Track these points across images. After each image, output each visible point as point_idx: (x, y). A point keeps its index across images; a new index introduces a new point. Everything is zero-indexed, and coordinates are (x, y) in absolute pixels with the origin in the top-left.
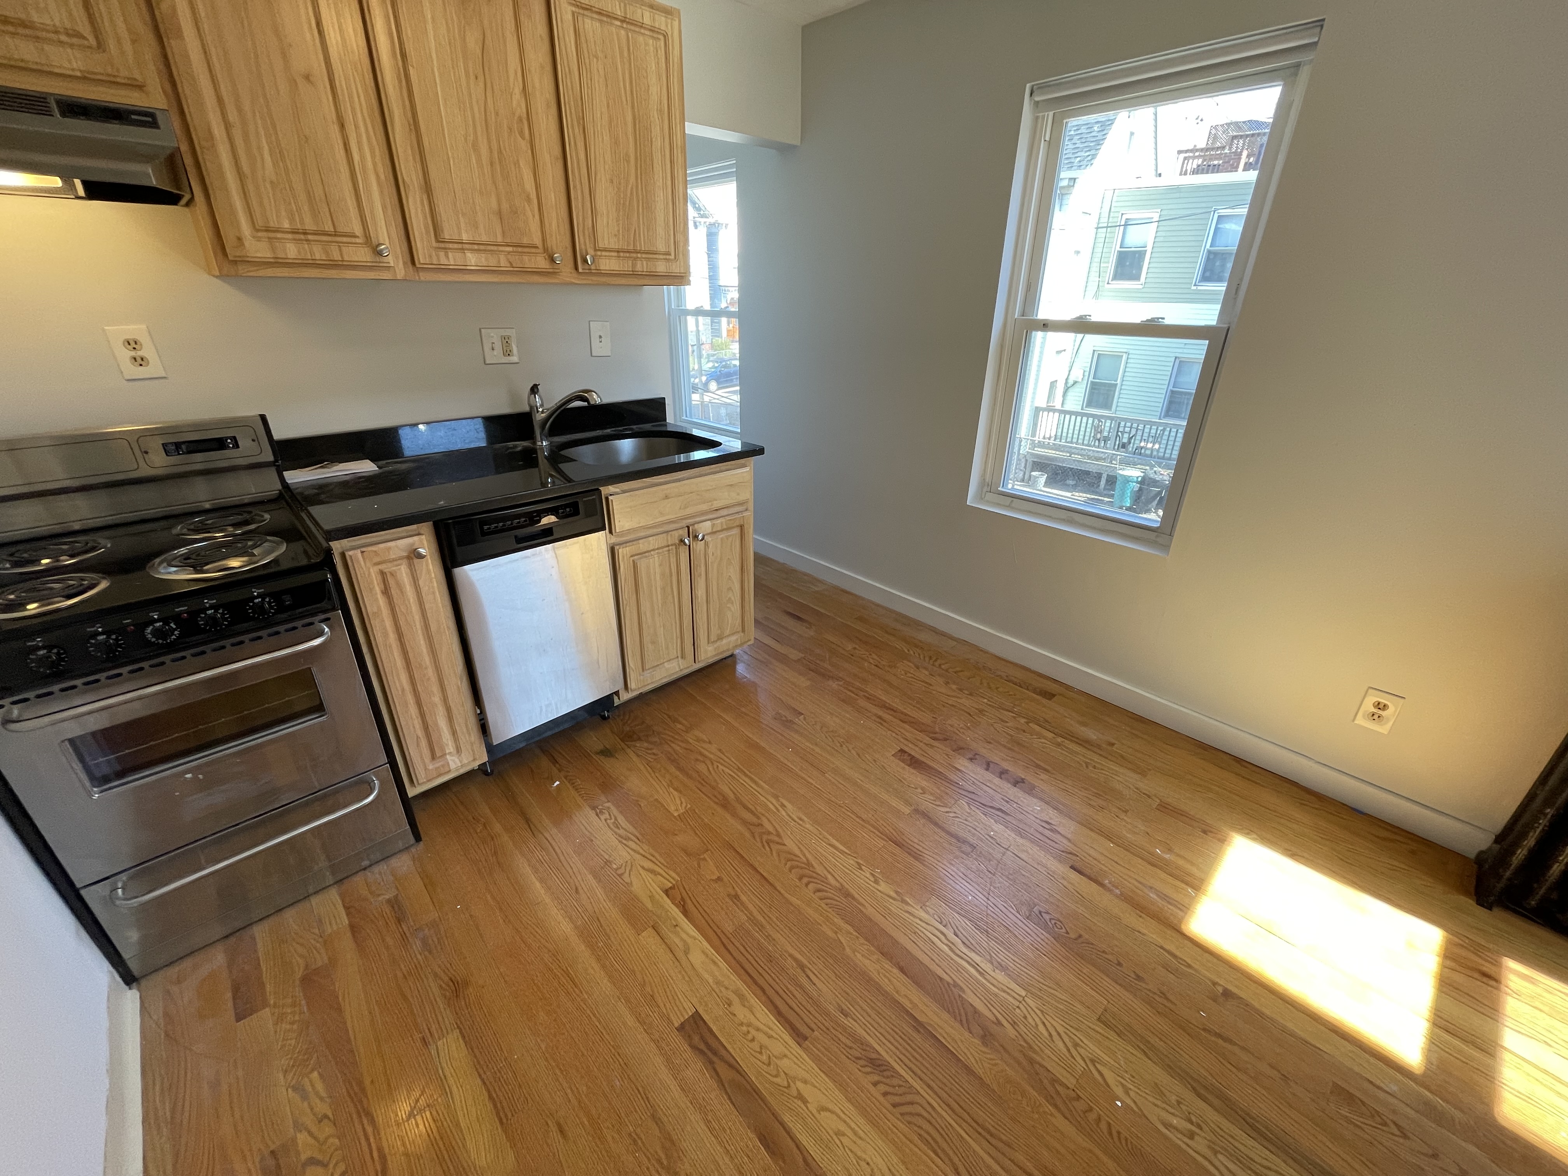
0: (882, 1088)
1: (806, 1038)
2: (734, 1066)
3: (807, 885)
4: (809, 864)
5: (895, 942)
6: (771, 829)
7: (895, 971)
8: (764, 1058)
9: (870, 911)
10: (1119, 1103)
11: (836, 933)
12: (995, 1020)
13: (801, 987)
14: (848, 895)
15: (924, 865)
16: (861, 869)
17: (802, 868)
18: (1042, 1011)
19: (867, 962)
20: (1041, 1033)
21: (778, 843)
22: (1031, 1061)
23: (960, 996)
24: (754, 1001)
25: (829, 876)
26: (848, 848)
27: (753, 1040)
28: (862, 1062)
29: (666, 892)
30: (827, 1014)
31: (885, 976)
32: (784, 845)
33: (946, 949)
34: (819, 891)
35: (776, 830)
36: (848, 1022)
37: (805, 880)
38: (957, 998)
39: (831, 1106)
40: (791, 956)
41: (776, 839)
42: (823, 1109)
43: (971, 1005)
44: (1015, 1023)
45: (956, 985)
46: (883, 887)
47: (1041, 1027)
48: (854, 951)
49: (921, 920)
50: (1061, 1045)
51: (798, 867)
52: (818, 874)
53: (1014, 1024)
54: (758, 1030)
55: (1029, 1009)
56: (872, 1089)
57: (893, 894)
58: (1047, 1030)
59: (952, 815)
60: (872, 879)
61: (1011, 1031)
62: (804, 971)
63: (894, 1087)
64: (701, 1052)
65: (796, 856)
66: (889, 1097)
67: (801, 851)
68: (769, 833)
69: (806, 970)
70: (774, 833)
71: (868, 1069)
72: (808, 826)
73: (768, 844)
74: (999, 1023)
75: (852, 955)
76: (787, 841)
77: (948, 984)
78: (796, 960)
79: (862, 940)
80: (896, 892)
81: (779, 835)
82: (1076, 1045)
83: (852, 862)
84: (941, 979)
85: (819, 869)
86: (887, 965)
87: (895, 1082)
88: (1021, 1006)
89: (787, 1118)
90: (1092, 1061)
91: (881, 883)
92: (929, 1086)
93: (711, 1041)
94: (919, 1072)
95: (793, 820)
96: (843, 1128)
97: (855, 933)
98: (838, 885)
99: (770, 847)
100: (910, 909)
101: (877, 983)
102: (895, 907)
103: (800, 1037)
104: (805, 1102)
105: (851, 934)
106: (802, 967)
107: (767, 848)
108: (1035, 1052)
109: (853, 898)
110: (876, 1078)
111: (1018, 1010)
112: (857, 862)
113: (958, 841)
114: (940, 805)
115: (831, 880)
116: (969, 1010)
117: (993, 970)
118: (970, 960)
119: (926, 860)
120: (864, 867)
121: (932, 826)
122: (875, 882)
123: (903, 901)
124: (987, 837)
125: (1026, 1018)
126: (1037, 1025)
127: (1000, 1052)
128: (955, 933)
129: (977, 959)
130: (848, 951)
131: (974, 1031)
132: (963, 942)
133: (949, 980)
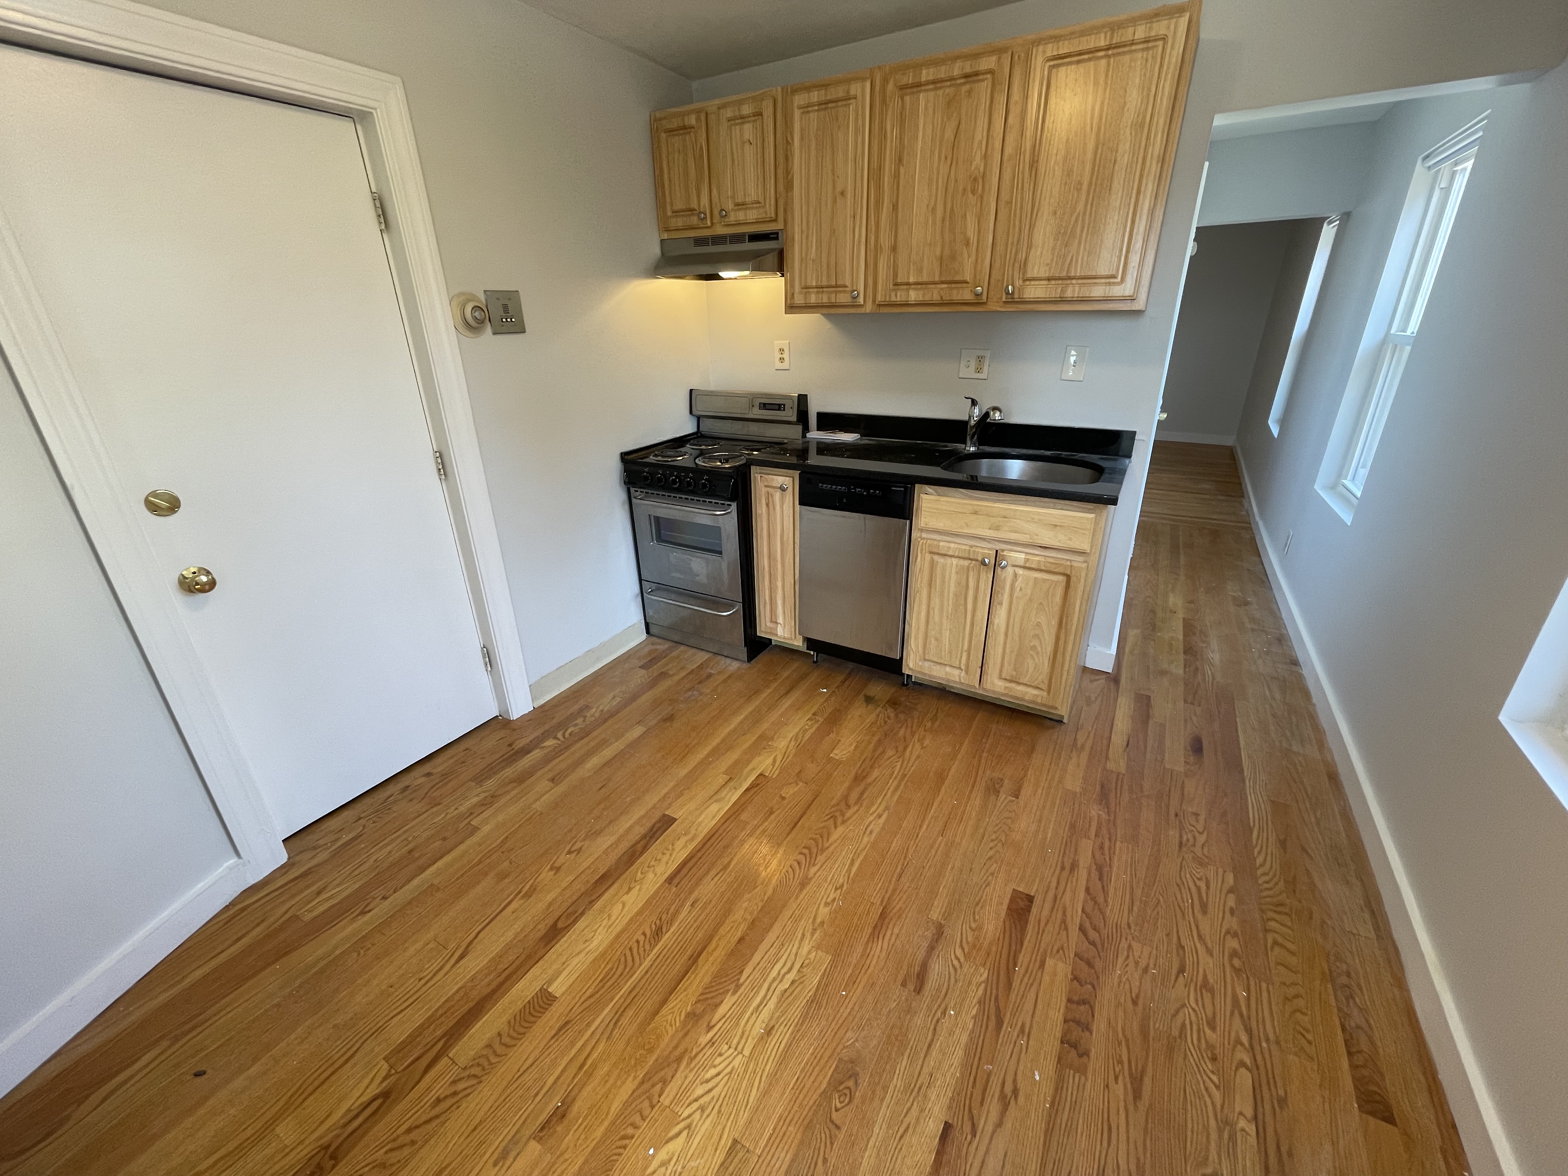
0: (642, 938)
1: (670, 884)
2: (645, 849)
3: (801, 853)
4: (824, 850)
5: (767, 930)
6: (848, 815)
7: (740, 934)
8: (653, 863)
9: (793, 904)
10: (651, 1152)
11: (762, 884)
12: (712, 1024)
13: (707, 872)
14: (803, 885)
15: (867, 943)
16: (836, 889)
17: (817, 846)
18: (731, 1073)
19: (741, 911)
20: (707, 1071)
21: (836, 823)
22: (679, 1060)
23: (728, 991)
24: (691, 847)
25: (817, 868)
26: (856, 875)
27: (664, 854)
28: (658, 922)
29: (761, 775)
30: (691, 893)
31: (732, 927)
32: (836, 828)
33: (774, 973)
34: (799, 863)
35: (849, 819)
36: (687, 907)
37: (806, 851)
38: (727, 988)
39: (626, 908)
40: (732, 859)
41: (840, 821)
42: (624, 905)
43: (722, 1002)
44: (713, 1044)
45: (738, 987)
46: (824, 911)
47: (713, 1072)
48: (750, 900)
49: (798, 948)
50: (700, 1091)
51: (817, 843)
52: (816, 858)
53: (712, 1042)
54: (671, 855)
55: (730, 1059)
56: (640, 932)
57: (819, 920)
58: (712, 1078)
59: (956, 962)
60: (829, 900)
61: (704, 1039)
62: (721, 870)
63: (644, 947)
64: (651, 830)
65: (828, 838)
66: (636, 944)
67: (836, 841)
68: (843, 815)
69: (723, 872)
70: (846, 818)
71: (654, 927)
72: (866, 839)
73: (832, 817)
74: (710, 1028)
75: (743, 901)
76: (840, 829)
77: (739, 979)
78: (729, 863)
79: (760, 904)
80: (822, 923)
81: (845, 822)
82: (702, 1109)
83: (841, 881)
84: (741, 972)
85: (821, 858)
86: (743, 927)
87: (647, 947)
88: (731, 1050)
89: (616, 886)
90: (689, 1127)
91: (827, 910)
92: (647, 972)
93: (659, 832)
94: (656, 964)
95: (867, 827)
96: (613, 918)
97: (766, 897)
98: (811, 875)
100: (808, 935)
101: (724, 922)
102: (805, 924)
103: (670, 880)
104: (627, 893)
105: (765, 895)
106: (725, 868)
107: (828, 818)
108: (688, 1064)
109: (801, 890)
110: (648, 933)
111: (726, 1047)
112: (843, 885)
113: (918, 975)
114: (963, 949)
115: (813, 870)
116: (717, 1000)
117: (763, 1022)
118: (768, 997)
119: (875, 945)
120: (839, 891)
121: (925, 944)
122: (827, 904)
123: (815, 930)
124: (943, 1006)
125: (720, 1055)
126: (715, 1067)
127: (682, 1029)
128: (793, 982)
129: (772, 1005)
130: (747, 896)
131: (698, 1005)
132: (786, 991)
133: (741, 981)
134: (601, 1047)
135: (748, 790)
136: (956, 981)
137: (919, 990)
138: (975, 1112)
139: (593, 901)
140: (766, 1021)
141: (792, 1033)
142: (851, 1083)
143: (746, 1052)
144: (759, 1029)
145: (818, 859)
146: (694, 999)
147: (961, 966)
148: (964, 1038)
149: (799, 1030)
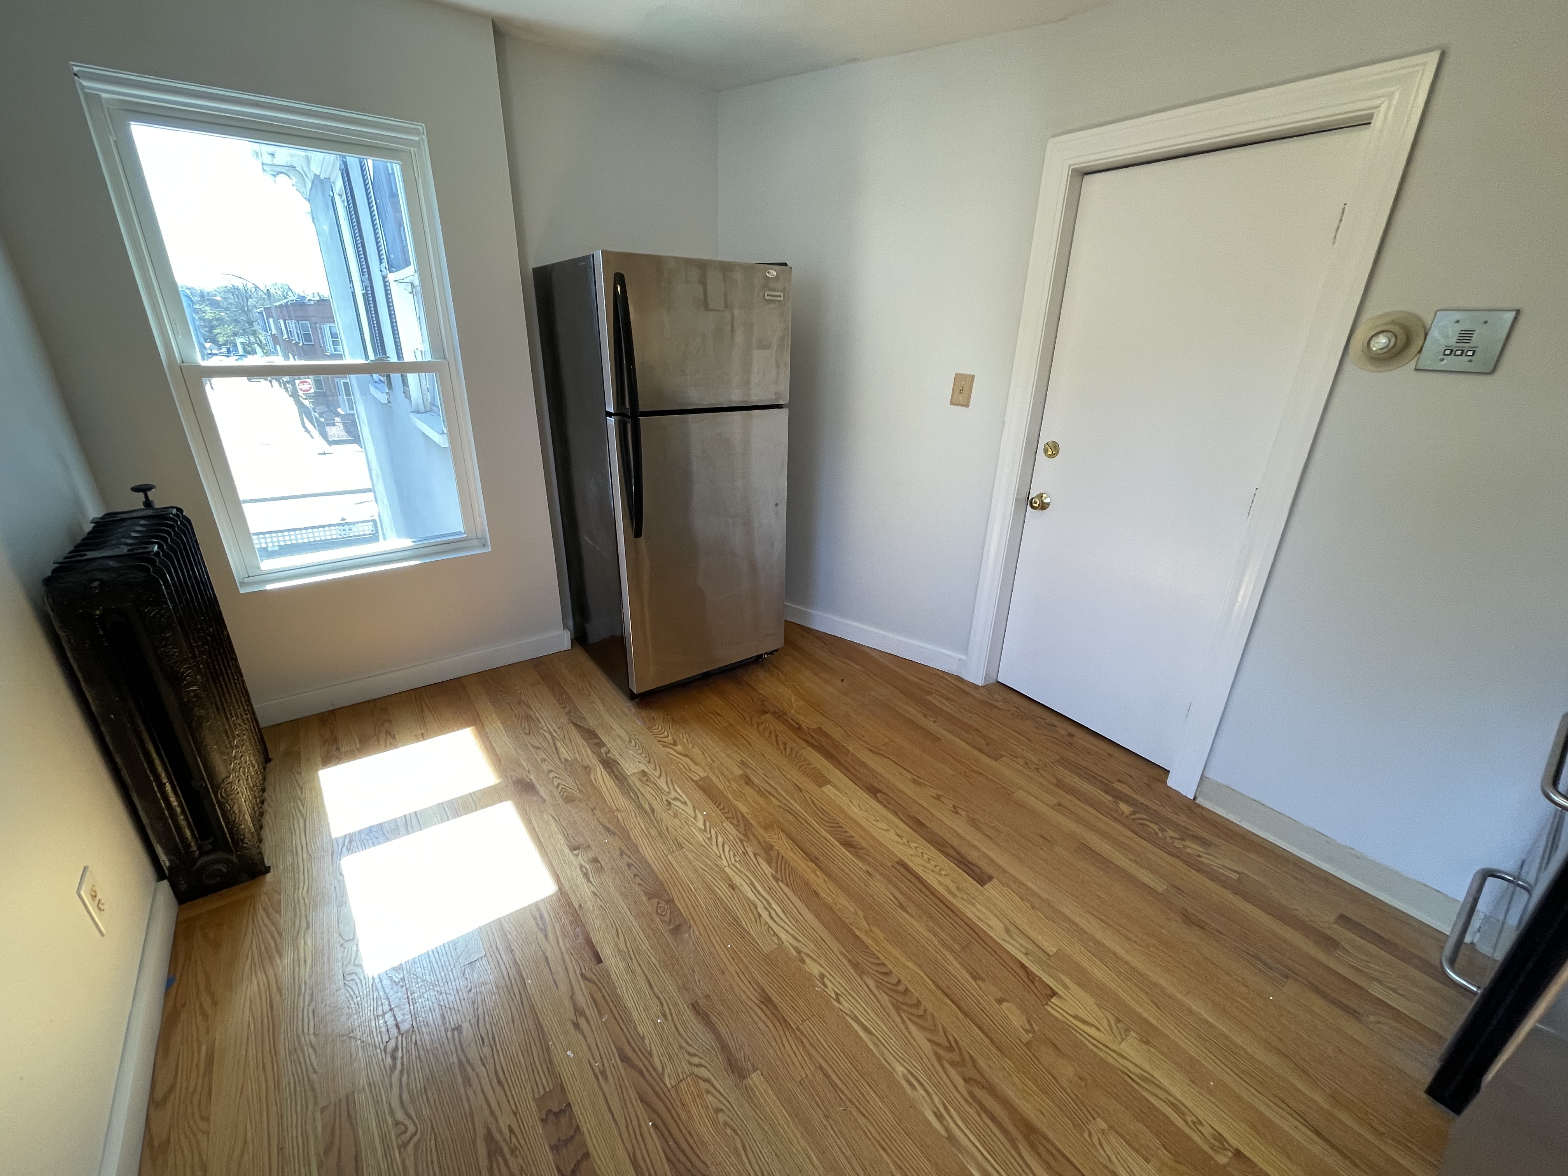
0: (848, 834)
1: (898, 863)
2: (947, 855)
3: (899, 982)
4: (898, 1009)
6: (952, 1071)
7: (822, 894)
8: (926, 856)
9: (835, 946)
10: (705, 813)
11: (871, 930)
12: (758, 857)
13: (902, 893)
14: (856, 966)
16: (837, 994)
17: (906, 1004)
18: (720, 857)
19: (846, 904)
20: (729, 846)
21: (939, 1045)
22: (746, 835)
23: (777, 872)
24: (939, 888)
25: (874, 989)
27: (936, 866)
28: (859, 847)
29: (1054, 994)
30: (881, 874)
31: (832, 892)
32: (929, 1040)
33: (774, 905)
34: (886, 974)
35: (943, 1067)
36: (866, 867)
37: (901, 988)
38: (779, 873)
39: (881, 831)
41: (942, 1053)
42: (887, 830)
43: (770, 867)
44: (744, 854)
45: (777, 880)
46: (814, 968)
47: (727, 849)
48: (856, 913)
49: (788, 932)
50: (720, 839)
51: (912, 1006)
52: (887, 994)
53: (745, 853)
54: (934, 871)
55: (728, 860)
56: (854, 835)
57: (807, 960)
58: (724, 848)
59: (696, 1060)
60: (826, 980)
61: (750, 850)
62: (901, 903)
63: (840, 834)
64: (971, 864)
65: (915, 1023)
66: (844, 831)
67: (907, 1028)
68: (953, 1064)
69: (897, 904)
70: (946, 1065)
71: (855, 843)
72: (900, 1069)
73: (951, 1046)
74: (755, 855)
75: (857, 909)
76: (927, 1046)
77: (782, 881)
78: (907, 912)
79: (847, 921)
80: (803, 962)
81: (939, 1058)
82: (710, 839)
83: (846, 1005)
84: (787, 885)
85: (885, 999)
86: (829, 900)
87: (838, 836)
88: (733, 861)
89: (908, 829)
90: (705, 830)
92: (817, 832)
93: (966, 869)
94: (821, 837)
95: (922, 1085)
96: (874, 822)
97: (854, 928)
98: (865, 978)
99: (949, 1042)
100: (795, 943)
101: (841, 889)
102: (809, 948)
103: (902, 864)
104: (898, 834)
105: (856, 928)
106: (901, 906)
107: (951, 1039)
108: (740, 839)
109: (850, 961)
110: (851, 839)
111: (738, 860)
112: (840, 1003)
113: (708, 1016)
114: (705, 1080)
115: (871, 984)
116: (774, 865)
117: (741, 885)
118: (757, 894)
119: (757, 995)
120: (833, 995)
121: (731, 1043)
122: (822, 976)
123: (799, 952)
124: (669, 1017)
125: (734, 855)
126: (729, 851)
127: (764, 841)
128: (760, 916)
129: (750, 895)
130: (861, 914)
131: (776, 853)
132: (756, 908)
133: (781, 884)
134: (776, 802)
135: (1023, 966)
136: (681, 1047)
137: (696, 1008)
138: (590, 985)
139: (897, 814)
140: (741, 888)
141: (722, 899)
142: (667, 918)
143: (727, 869)
144: (737, 880)
145: (885, 996)
146: (782, 852)
147: (690, 1063)
148: (635, 1015)
149: (722, 904)
